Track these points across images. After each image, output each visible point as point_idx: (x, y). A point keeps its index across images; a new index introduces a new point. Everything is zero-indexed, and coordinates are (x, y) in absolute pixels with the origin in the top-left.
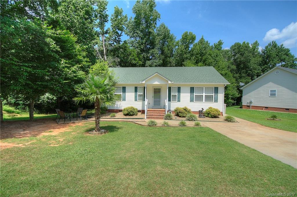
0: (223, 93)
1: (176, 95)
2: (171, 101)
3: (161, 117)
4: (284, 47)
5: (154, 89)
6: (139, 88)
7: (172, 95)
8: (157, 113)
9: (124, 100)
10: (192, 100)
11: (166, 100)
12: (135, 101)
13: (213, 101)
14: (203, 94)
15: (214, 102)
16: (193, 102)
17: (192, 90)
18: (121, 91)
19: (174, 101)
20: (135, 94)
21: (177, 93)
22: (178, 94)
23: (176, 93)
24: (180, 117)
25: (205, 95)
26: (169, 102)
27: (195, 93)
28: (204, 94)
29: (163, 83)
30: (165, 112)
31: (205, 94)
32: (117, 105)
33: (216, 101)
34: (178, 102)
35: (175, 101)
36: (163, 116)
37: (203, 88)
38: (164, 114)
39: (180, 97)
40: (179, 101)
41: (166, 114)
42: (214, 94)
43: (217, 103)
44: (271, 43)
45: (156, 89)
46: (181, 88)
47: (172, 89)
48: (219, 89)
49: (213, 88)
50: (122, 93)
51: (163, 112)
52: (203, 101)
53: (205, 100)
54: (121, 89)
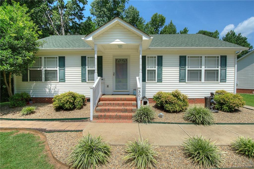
0: (235, 67)
1: (155, 70)
2: (147, 81)
3: (127, 116)
4: (241, 36)
5: (116, 60)
6: (89, 59)
7: (148, 70)
8: (118, 105)
9: (63, 80)
10: (182, 79)
11: (137, 78)
12: (82, 82)
13: (218, 80)
14: (201, 67)
15: (221, 82)
16: (185, 82)
17: (183, 61)
18: (57, 64)
19: (150, 80)
20: (82, 69)
21: (157, 67)
22: (158, 69)
23: (155, 68)
24: (168, 112)
25: (205, 70)
26: (144, 83)
27: (188, 65)
28: (203, 69)
29: (132, 43)
30: (135, 102)
31: (205, 67)
32: (50, 90)
33: (224, 79)
34: (158, 82)
35: (152, 80)
36: (132, 111)
37: (201, 57)
38: (134, 106)
39: (162, 73)
40: (160, 80)
41: (139, 108)
42: (220, 67)
43: (224, 83)
44: (230, 32)
45: (120, 60)
46: (163, 58)
47: (148, 60)
48: (227, 60)
49: (218, 57)
50: (58, 67)
51: (132, 102)
52: (201, 80)
53: (205, 78)
54: (57, 61)
